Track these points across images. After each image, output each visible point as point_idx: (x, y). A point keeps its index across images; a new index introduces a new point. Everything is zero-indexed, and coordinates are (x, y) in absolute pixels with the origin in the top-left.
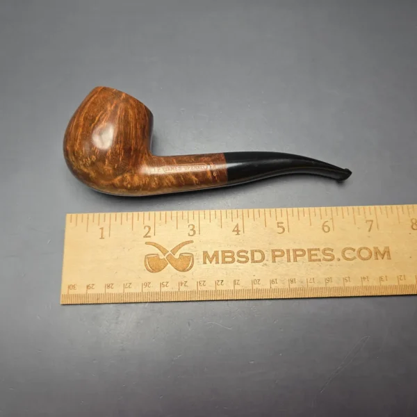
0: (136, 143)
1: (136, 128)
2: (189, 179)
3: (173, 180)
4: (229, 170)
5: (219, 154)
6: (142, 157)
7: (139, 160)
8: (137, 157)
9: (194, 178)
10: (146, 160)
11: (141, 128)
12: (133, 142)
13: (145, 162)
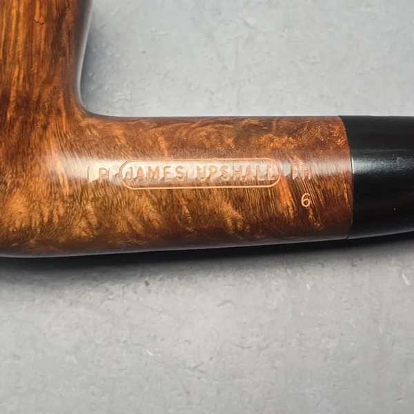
0: (28, 78)
1: (30, 19)
2: (212, 213)
3: (152, 214)
4: (360, 181)
5: (327, 121)
6: (45, 127)
7: (34, 137)
8: (28, 125)
9: (229, 211)
10: (60, 135)
11: (48, 18)
12: (17, 73)
13: (53, 143)
